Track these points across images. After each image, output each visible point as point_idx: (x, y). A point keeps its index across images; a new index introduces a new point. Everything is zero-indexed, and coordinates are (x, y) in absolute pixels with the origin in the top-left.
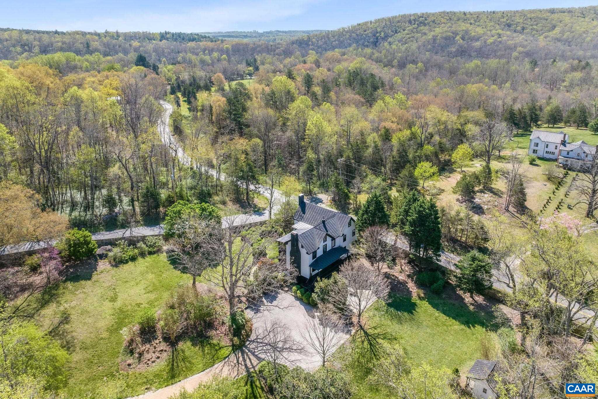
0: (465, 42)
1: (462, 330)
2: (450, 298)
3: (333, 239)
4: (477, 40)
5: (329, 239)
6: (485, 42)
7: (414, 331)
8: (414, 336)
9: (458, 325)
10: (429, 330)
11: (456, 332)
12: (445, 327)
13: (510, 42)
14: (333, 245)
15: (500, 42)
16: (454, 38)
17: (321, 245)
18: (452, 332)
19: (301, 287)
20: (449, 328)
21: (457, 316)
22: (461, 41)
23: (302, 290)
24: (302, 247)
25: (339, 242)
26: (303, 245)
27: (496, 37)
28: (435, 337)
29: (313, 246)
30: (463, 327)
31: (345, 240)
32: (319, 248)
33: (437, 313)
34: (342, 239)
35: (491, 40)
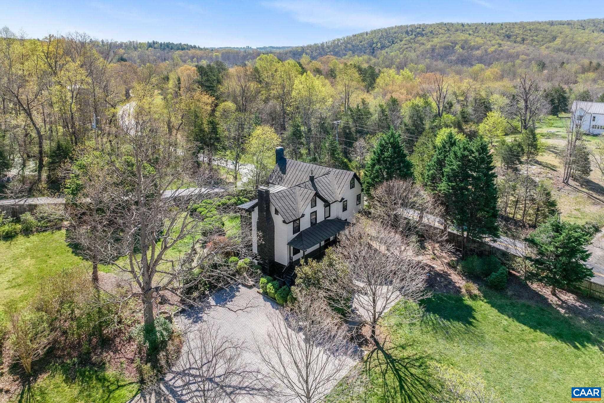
0: (464, 51)
1: (555, 348)
2: (520, 297)
3: (327, 204)
4: (478, 49)
5: (320, 204)
6: (486, 51)
7: (472, 350)
8: (473, 361)
9: (546, 340)
10: (496, 350)
11: (546, 353)
12: (524, 344)
13: (512, 51)
14: (327, 215)
15: (502, 51)
16: (453, 47)
17: (308, 211)
18: (539, 353)
19: (275, 279)
20: (532, 346)
21: (539, 324)
22: (461, 50)
23: (275, 282)
24: (277, 212)
25: (336, 211)
26: (278, 209)
27: (496, 46)
28: (511, 361)
29: (294, 212)
30: (555, 343)
31: (345, 209)
32: (303, 216)
33: (505, 320)
34: (340, 205)
35: (492, 49)
